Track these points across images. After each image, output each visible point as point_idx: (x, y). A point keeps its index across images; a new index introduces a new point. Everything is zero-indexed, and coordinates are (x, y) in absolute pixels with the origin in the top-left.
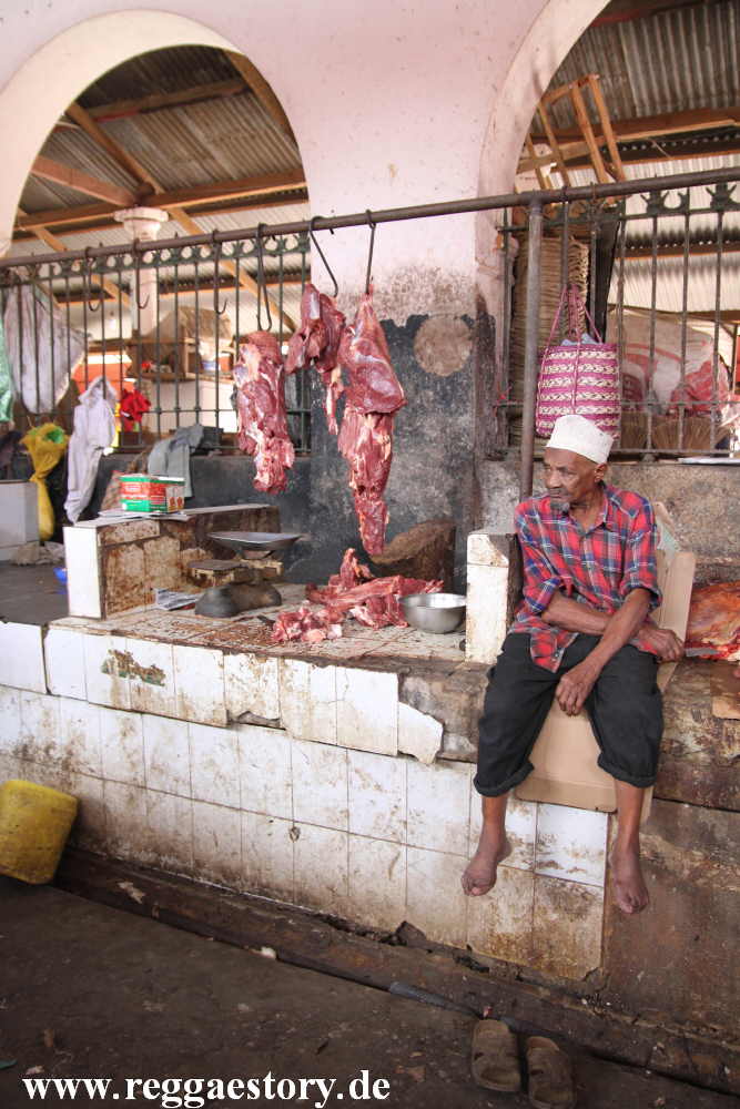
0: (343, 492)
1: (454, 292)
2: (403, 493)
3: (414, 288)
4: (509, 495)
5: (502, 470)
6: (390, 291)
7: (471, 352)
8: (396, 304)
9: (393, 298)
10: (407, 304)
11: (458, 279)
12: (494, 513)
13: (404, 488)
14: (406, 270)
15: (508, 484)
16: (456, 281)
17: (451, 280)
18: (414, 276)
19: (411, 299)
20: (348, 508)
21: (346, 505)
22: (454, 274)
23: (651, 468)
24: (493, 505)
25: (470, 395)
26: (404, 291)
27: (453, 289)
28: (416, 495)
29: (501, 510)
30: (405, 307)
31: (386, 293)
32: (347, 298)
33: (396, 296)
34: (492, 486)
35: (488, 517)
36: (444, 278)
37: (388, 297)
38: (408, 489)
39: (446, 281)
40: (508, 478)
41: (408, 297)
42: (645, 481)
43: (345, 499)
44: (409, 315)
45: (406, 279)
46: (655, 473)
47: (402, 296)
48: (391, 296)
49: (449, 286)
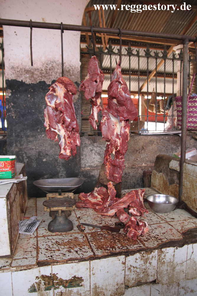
0: (23, 152)
1: (71, 72)
2: (51, 151)
3: (54, 69)
4: (90, 148)
5: (87, 140)
6: (43, 69)
7: (79, 96)
8: (46, 75)
9: (45, 73)
10: (51, 75)
11: (73, 68)
12: (84, 156)
13: (52, 149)
14: (51, 62)
15: (90, 145)
16: (72, 69)
17: (70, 68)
18: (54, 65)
19: (53, 73)
20: (26, 159)
21: (25, 157)
22: (71, 66)
23: (137, 137)
24: (84, 153)
25: (79, 112)
26: (50, 70)
27: (71, 71)
28: (57, 152)
29: (87, 154)
30: (51, 77)
31: (42, 70)
32: (23, 70)
33: (46, 72)
34: (84, 146)
35: (82, 157)
36: (67, 67)
37: (42, 72)
38: (53, 149)
39: (68, 68)
40: (90, 142)
41: (52, 73)
42: (135, 141)
43: (24, 155)
44: (52, 80)
45: (50, 66)
46: (138, 138)
47: (49, 72)
48: (44, 71)
49: (69, 70)
